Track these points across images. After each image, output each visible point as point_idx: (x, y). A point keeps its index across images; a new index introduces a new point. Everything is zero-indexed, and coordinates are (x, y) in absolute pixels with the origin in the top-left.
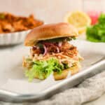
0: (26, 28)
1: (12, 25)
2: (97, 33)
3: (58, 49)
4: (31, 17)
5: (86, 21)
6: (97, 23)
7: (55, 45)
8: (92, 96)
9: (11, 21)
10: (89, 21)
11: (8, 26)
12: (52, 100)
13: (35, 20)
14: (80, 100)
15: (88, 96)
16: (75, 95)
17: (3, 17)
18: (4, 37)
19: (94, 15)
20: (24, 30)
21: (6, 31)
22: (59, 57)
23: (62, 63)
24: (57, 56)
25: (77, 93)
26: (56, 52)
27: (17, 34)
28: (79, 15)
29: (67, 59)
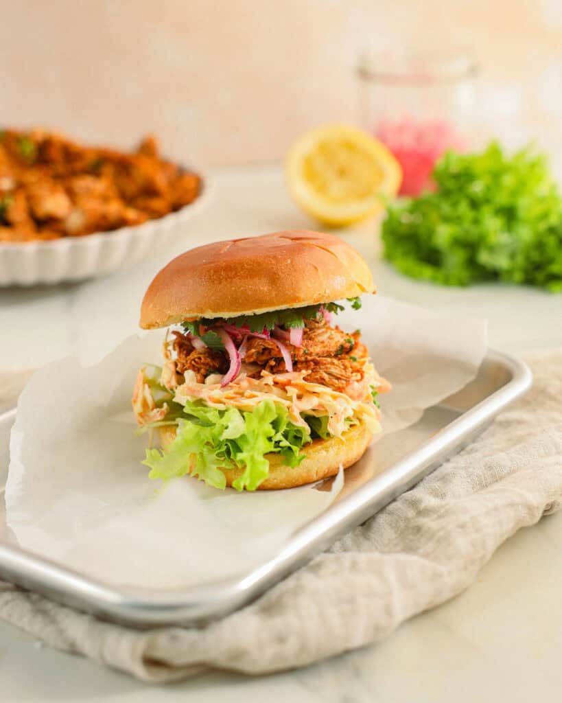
0: (131, 214)
1: (71, 194)
2: (431, 233)
3: (286, 355)
4: (147, 148)
5: (381, 175)
6: (427, 192)
7: (273, 335)
9: (60, 168)
10: (393, 175)
13: (164, 165)
17: (29, 149)
18: (41, 253)
21: (46, 225)
22: (293, 392)
24: (282, 387)
26: (278, 367)
27: (94, 241)
28: (350, 146)
29: (323, 398)
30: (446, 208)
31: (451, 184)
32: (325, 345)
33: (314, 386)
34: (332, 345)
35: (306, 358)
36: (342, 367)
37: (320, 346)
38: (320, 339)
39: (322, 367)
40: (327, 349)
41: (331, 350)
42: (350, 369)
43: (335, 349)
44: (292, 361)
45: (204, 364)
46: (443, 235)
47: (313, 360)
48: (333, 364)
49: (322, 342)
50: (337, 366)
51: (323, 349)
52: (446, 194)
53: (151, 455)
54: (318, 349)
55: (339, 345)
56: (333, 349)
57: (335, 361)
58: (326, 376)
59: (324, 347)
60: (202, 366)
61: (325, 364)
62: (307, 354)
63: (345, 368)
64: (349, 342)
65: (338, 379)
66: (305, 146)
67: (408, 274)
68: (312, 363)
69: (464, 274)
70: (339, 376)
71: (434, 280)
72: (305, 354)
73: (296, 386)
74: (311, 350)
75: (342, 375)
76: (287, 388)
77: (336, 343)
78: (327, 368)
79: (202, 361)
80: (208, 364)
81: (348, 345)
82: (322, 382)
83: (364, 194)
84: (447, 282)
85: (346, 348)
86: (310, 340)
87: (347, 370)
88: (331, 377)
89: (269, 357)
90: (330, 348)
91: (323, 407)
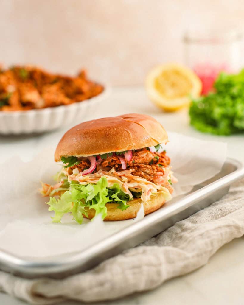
1: (41, 93)
2: (211, 112)
3: (123, 163)
4: (82, 75)
5: (191, 86)
6: (211, 93)
8: (186, 267)
9: (39, 82)
10: (197, 86)
11: (32, 96)
12: (98, 272)
13: (88, 82)
14: (159, 273)
15: (178, 266)
16: (150, 265)
17: (24, 75)
18: (21, 117)
19: (207, 72)
20: (62, 104)
21: (27, 105)
22: (125, 179)
23: (129, 189)
24: (120, 177)
25: (153, 260)
27: (47, 112)
28: (177, 73)
29: (142, 183)
30: (219, 100)
31: (222, 88)
32: (144, 159)
33: (137, 178)
34: (148, 159)
35: (134, 165)
36: (152, 169)
37: (141, 159)
38: (142, 156)
39: (141, 169)
40: (144, 161)
41: (147, 161)
42: (156, 170)
43: (149, 161)
44: (126, 166)
45: (83, 165)
46: (217, 112)
47: (137, 166)
48: (147, 168)
49: (143, 158)
50: (149, 168)
51: (143, 161)
52: (220, 93)
53: (52, 200)
54: (140, 161)
55: (151, 159)
56: (148, 161)
57: (148, 166)
58: (143, 173)
59: (143, 160)
60: (83, 166)
61: (143, 168)
62: (134, 163)
63: (153, 170)
64: (157, 158)
65: (149, 175)
66: (156, 73)
67: (200, 130)
68: (136, 167)
69: (228, 130)
70: (150, 174)
71: (213, 134)
72: (133, 163)
73: (127, 177)
74: (136, 161)
75: (151, 173)
76: (123, 177)
77: (150, 158)
78: (144, 170)
79: (82, 164)
80: (85, 165)
81: (155, 160)
82: (141, 176)
83: (183, 94)
84: (219, 134)
85: (155, 161)
86: (137, 156)
87: (154, 171)
88: (146, 174)
89: (115, 163)
90: (146, 160)
91: (140, 187)
